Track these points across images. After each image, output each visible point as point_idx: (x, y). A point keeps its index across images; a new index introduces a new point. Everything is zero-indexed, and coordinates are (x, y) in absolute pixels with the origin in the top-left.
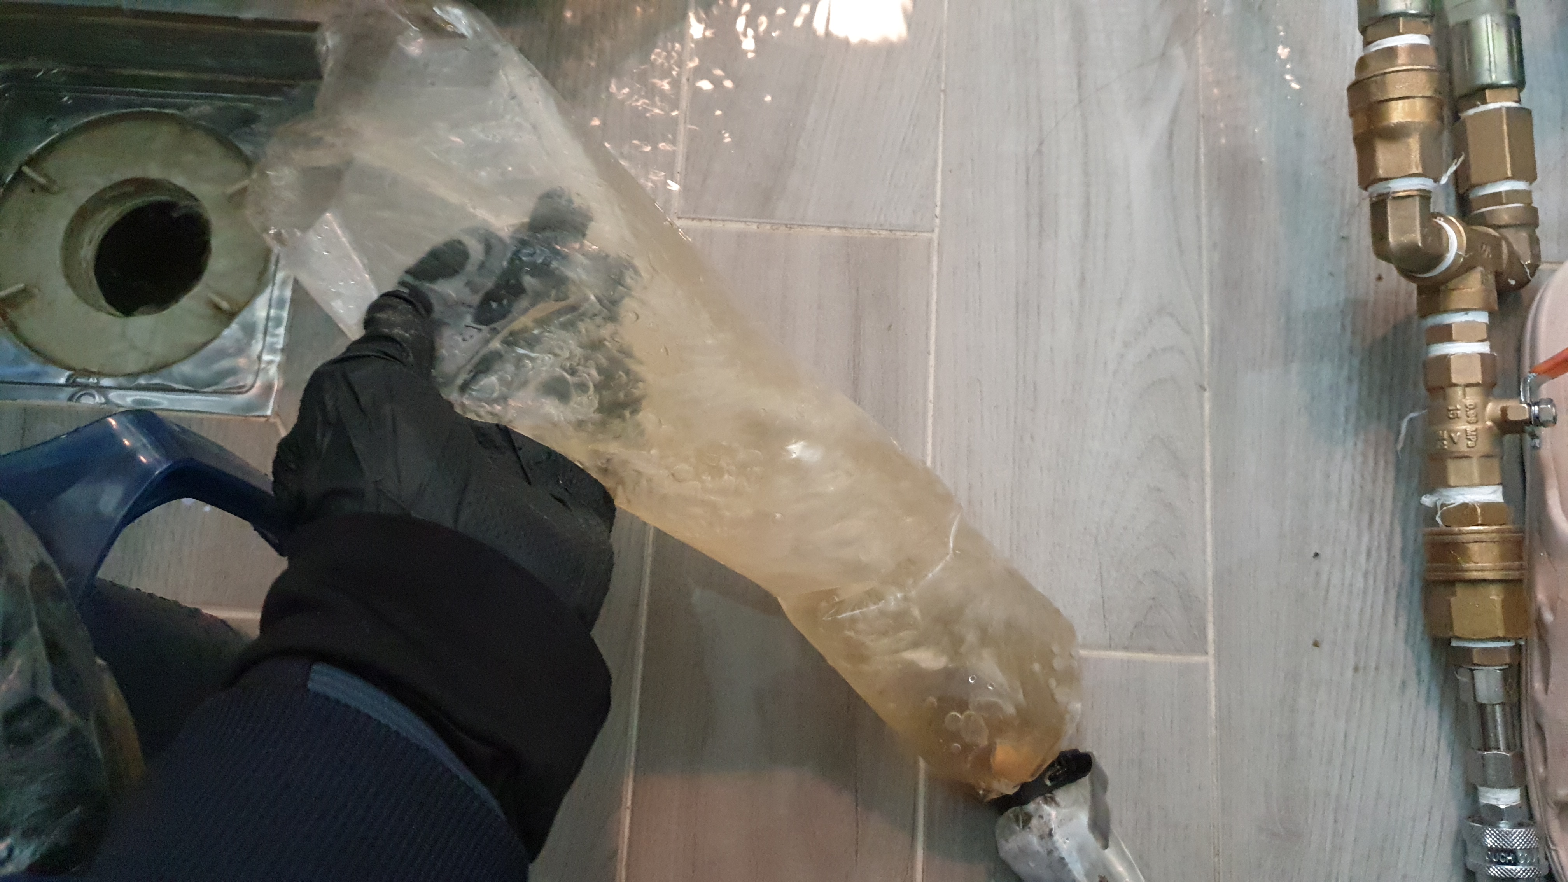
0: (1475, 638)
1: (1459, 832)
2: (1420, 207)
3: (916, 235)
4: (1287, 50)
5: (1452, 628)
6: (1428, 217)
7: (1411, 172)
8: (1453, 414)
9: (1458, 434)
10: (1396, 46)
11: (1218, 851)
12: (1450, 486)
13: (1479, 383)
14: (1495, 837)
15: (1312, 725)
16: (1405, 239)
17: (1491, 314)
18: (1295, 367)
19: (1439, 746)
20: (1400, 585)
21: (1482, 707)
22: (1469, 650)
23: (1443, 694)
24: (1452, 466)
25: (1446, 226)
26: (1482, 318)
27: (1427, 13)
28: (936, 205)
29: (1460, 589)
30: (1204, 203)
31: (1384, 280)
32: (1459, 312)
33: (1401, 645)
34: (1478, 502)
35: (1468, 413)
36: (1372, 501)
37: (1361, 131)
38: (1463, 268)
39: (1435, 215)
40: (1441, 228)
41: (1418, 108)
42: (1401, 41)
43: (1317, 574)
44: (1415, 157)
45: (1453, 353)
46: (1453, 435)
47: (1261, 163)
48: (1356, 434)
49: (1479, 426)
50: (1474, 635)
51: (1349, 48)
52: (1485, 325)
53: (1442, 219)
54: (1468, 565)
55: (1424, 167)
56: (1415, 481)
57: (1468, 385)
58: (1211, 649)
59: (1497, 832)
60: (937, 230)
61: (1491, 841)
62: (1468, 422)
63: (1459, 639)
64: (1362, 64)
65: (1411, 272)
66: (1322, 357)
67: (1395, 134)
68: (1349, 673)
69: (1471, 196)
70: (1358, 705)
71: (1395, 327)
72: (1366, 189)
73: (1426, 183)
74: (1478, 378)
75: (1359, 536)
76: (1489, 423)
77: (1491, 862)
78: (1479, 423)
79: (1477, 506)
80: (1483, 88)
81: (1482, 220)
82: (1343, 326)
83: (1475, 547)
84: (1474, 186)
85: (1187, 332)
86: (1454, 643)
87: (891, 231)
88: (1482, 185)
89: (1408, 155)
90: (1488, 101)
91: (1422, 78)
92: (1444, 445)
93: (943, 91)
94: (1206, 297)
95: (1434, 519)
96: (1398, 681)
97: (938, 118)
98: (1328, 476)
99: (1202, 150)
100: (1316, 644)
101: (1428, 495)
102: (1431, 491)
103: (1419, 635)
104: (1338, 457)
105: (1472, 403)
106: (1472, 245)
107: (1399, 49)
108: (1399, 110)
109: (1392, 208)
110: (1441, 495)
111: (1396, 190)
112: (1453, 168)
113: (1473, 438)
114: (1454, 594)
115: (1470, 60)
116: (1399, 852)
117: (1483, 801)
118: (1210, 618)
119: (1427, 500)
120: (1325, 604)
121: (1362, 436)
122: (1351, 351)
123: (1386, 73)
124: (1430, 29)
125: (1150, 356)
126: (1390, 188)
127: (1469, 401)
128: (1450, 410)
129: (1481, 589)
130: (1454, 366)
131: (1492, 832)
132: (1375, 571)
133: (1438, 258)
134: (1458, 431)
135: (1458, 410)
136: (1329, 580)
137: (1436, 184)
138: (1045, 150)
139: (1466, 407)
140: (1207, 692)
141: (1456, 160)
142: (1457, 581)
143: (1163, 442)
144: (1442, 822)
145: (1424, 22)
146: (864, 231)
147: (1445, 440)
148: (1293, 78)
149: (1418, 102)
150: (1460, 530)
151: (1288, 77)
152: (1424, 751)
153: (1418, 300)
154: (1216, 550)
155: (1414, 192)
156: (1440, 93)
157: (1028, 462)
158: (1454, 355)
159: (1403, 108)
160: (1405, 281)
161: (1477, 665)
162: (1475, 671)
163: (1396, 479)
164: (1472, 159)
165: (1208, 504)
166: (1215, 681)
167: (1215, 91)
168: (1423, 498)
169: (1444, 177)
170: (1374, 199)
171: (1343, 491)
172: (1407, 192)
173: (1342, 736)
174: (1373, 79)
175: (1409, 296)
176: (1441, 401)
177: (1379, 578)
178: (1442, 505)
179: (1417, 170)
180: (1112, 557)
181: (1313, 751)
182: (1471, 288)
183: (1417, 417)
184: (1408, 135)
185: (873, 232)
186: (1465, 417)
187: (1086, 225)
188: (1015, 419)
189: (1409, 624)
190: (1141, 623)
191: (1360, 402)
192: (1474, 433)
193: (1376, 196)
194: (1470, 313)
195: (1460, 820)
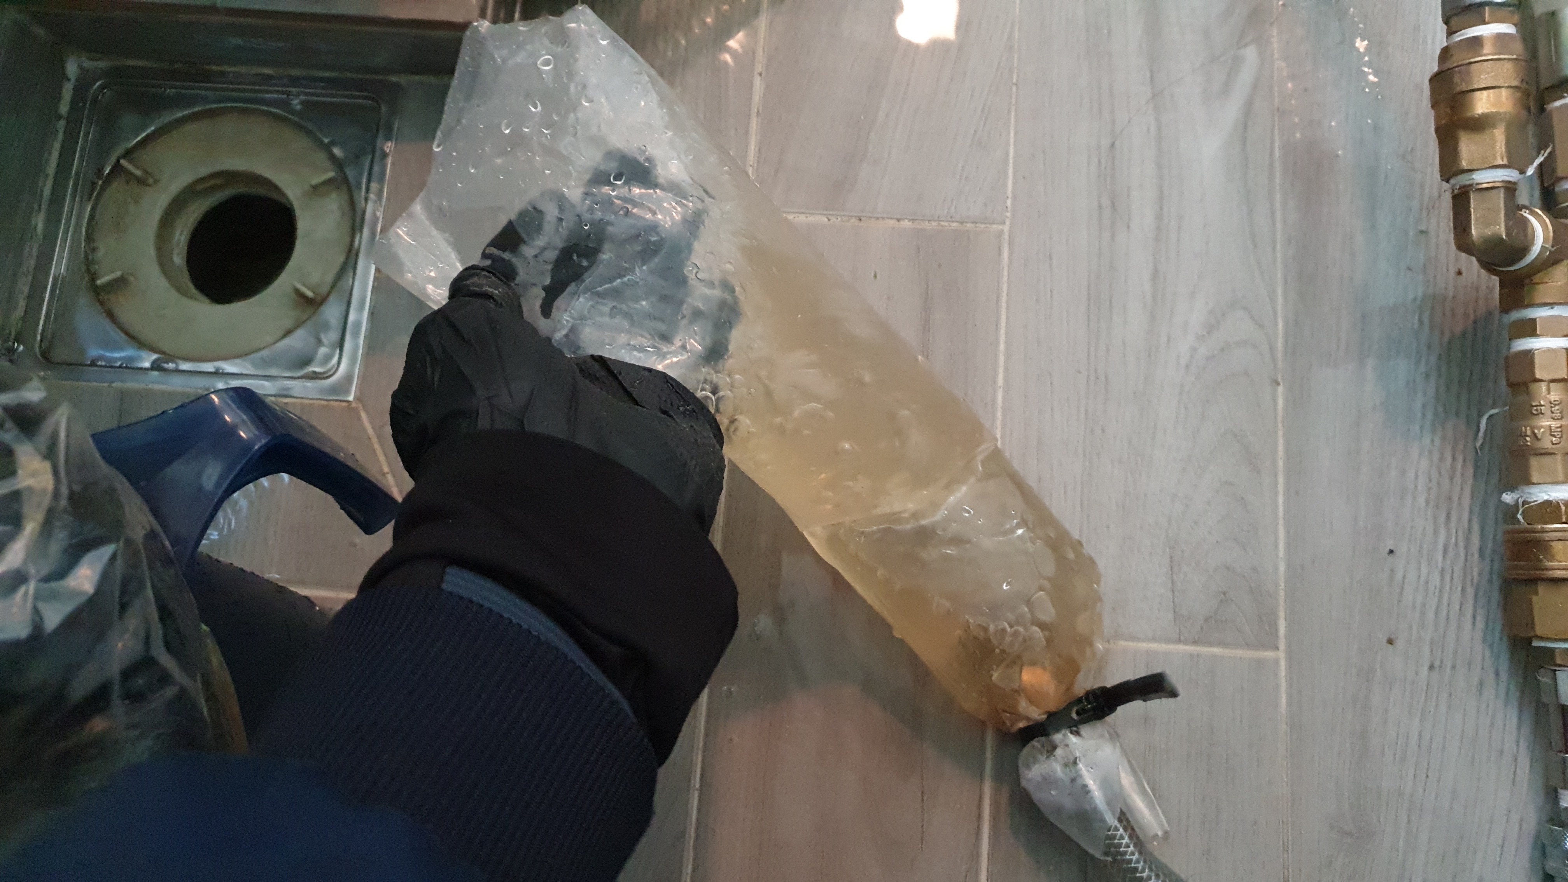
0: (1558, 638)
1: (1538, 836)
2: (1505, 198)
3: (987, 227)
4: (1365, 43)
5: (1533, 628)
6: (1513, 209)
7: (1498, 164)
8: (1537, 410)
9: (1542, 430)
10: (1482, 35)
11: (1288, 848)
12: (1534, 484)
13: (1564, 378)
15: (1385, 722)
16: (1488, 232)
18: (1371, 363)
19: (1518, 747)
20: (1478, 584)
21: (1564, 709)
22: (1552, 651)
23: (1522, 695)
24: (1534, 462)
25: (1530, 218)
27: (1514, 2)
28: (1008, 198)
29: (1541, 588)
30: (1278, 197)
31: (1463, 275)
32: (1544, 307)
33: (1479, 646)
34: (1562, 500)
35: (1553, 409)
36: (1450, 498)
37: (1443, 122)
38: (1550, 261)
39: (1520, 208)
40: (1525, 221)
41: (1504, 98)
42: (1487, 30)
43: (1392, 571)
44: (1501, 148)
45: (1537, 348)
46: (1536, 431)
47: (1338, 156)
48: (1434, 430)
49: (1564, 422)
50: (1557, 636)
51: (1429, 42)
53: (1527, 212)
54: (1550, 564)
55: (1509, 159)
56: (1494, 480)
57: (1554, 381)
58: (1282, 645)
60: (1008, 222)
62: (1553, 418)
63: (1541, 638)
64: (1445, 53)
65: (1493, 264)
66: (1398, 353)
67: (1479, 125)
68: (1424, 671)
69: (1557, 189)
70: (1434, 704)
71: (1475, 322)
72: (1448, 181)
73: (1511, 175)
74: (1564, 373)
75: (1436, 532)
78: (1564, 419)
79: (1561, 504)
82: (1421, 322)
83: (1558, 546)
84: (1559, 181)
85: (1261, 326)
86: (1536, 643)
87: (961, 223)
89: (1493, 147)
91: (1509, 67)
92: (1527, 441)
93: (1016, 84)
94: (1280, 291)
95: (1514, 517)
96: (1475, 680)
97: (1009, 112)
98: (1403, 473)
99: (1277, 144)
100: (1390, 642)
101: (1509, 493)
102: (1512, 488)
103: (1497, 635)
104: (1415, 453)
105: (1557, 399)
106: (1558, 238)
107: (1485, 38)
108: (1484, 101)
109: (1474, 200)
110: (1523, 492)
111: (1480, 182)
112: (1540, 159)
113: (1559, 435)
114: (1536, 593)
115: (1556, 47)
116: (1475, 852)
117: (1564, 804)
118: (1282, 614)
119: (1508, 498)
120: (1399, 601)
121: (1439, 433)
122: (1429, 346)
123: (1470, 63)
124: (1516, 18)
125: (1222, 350)
126: (1473, 179)
127: (1554, 397)
128: (1533, 406)
129: (1564, 587)
130: (1537, 361)
132: (1453, 569)
133: (1524, 251)
134: (1542, 427)
135: (1541, 406)
136: (1404, 577)
137: (1521, 176)
138: (1117, 143)
139: (1551, 403)
140: (1277, 687)
141: (1543, 152)
142: (1539, 580)
143: (1235, 436)
144: (1521, 825)
145: (1510, 11)
146: (934, 224)
147: (1528, 436)
148: (1370, 71)
149: (1504, 93)
150: (1542, 528)
151: (1366, 69)
152: (1502, 752)
153: (1501, 294)
154: (1288, 546)
155: (1498, 183)
156: (1527, 83)
157: (1099, 455)
158: (1537, 350)
159: (1488, 97)
160: (1488, 275)
161: (1560, 666)
162: (1557, 672)
163: (1475, 476)
164: (1558, 153)
165: (1281, 499)
166: (1286, 676)
167: (1290, 85)
168: (1504, 495)
169: (1529, 169)
170: (1456, 191)
171: (1419, 487)
172: (1491, 184)
173: (1416, 737)
174: (1457, 69)
175: (1490, 290)
176: (1522, 398)
177: (1456, 576)
178: (1524, 503)
179: (1503, 161)
180: (1183, 551)
181: (1386, 749)
182: (1557, 282)
183: (1497, 413)
184: (1493, 126)
185: (942, 223)
186: (1550, 413)
187: (1159, 217)
188: (1086, 411)
189: (1487, 623)
190: (1211, 617)
191: (1437, 398)
192: (1559, 430)
193: (1458, 187)
194: (1556, 307)
195: (1539, 823)
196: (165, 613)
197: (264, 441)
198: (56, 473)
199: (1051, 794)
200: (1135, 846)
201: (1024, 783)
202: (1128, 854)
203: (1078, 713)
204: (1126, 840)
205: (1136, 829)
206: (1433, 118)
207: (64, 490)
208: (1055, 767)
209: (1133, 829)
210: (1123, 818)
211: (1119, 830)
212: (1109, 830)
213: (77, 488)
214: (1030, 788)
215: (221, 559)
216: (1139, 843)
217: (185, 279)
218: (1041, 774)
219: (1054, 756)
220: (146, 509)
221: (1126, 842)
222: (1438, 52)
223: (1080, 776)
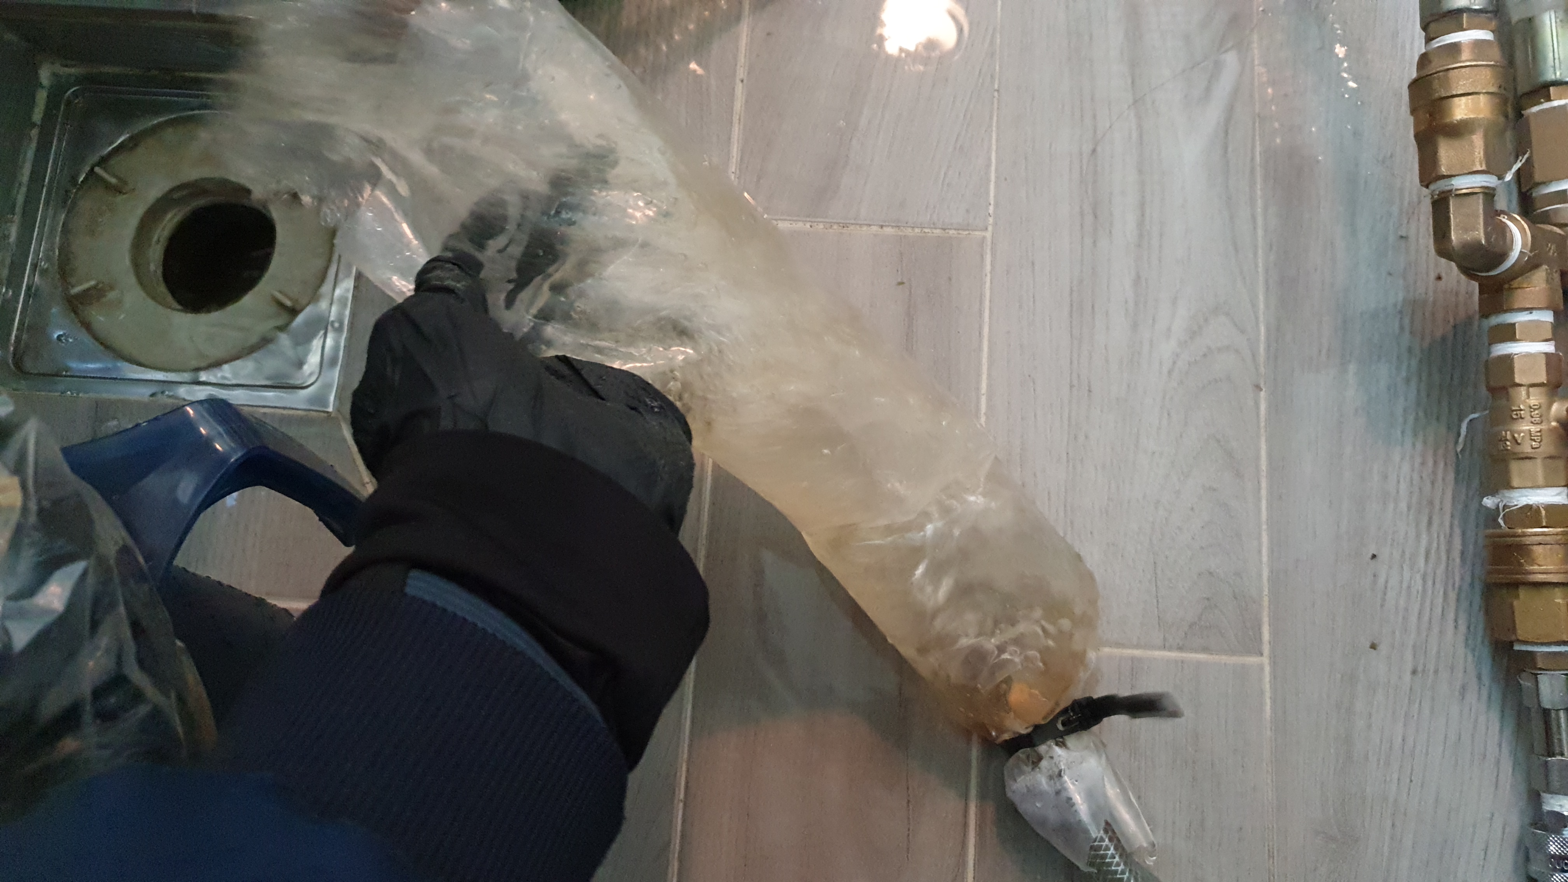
0: (1539, 641)
1: (1520, 843)
2: (1484, 204)
3: (969, 234)
4: (1343, 49)
5: (1514, 631)
6: (1492, 214)
7: (1475, 169)
8: (1517, 414)
9: (1522, 434)
10: (1460, 42)
11: (1273, 854)
12: (1513, 488)
13: (1543, 383)
14: (1559, 844)
15: (1369, 726)
16: (1468, 237)
17: (1556, 314)
18: (1352, 368)
19: (1500, 750)
20: (1460, 588)
21: (1546, 713)
22: (1533, 654)
23: (1504, 697)
24: (1515, 467)
25: (1509, 223)
26: (1548, 317)
27: (1491, 9)
28: (990, 204)
29: (1522, 592)
30: (1260, 203)
31: (1443, 280)
32: (1522, 311)
33: (1461, 650)
34: (1542, 504)
35: (1533, 413)
36: (1431, 503)
37: (1423, 128)
38: (1529, 266)
39: (1499, 213)
40: (1504, 227)
41: (1482, 104)
42: (1464, 37)
43: (1375, 575)
44: (1479, 154)
45: (1517, 353)
46: (1516, 435)
47: (1318, 161)
48: (1415, 434)
49: (1544, 427)
50: (1538, 639)
51: (1408, 47)
52: (1550, 324)
53: (1506, 217)
54: (1532, 568)
55: (1488, 164)
56: (1476, 483)
57: (1532, 385)
58: (1266, 650)
59: (1561, 839)
60: (990, 228)
61: (1555, 848)
62: (1532, 423)
63: (1522, 642)
64: (1424, 60)
65: (1474, 270)
66: (1379, 357)
67: (1458, 131)
68: (1407, 677)
69: (1534, 195)
70: (1417, 708)
71: (1455, 327)
72: (1427, 187)
73: (1490, 181)
74: (1543, 378)
75: (1418, 536)
76: (1554, 424)
77: (1555, 870)
78: (1543, 424)
79: (1541, 508)
80: (1547, 86)
81: (1546, 218)
82: (1402, 328)
83: (1538, 550)
84: (1538, 184)
85: (1243, 332)
86: (1517, 647)
87: (944, 229)
88: (1544, 183)
89: (1472, 153)
90: (1552, 98)
91: (1487, 74)
92: (1508, 446)
93: (998, 91)
94: (1261, 295)
95: (1495, 520)
96: (1458, 684)
97: (991, 118)
98: (1385, 477)
99: (1258, 149)
100: (1373, 647)
101: (1490, 497)
102: (1493, 493)
103: (1479, 639)
104: (1397, 458)
105: (1536, 403)
106: (1537, 242)
107: (1463, 45)
108: (1462, 107)
109: (1454, 205)
110: (1504, 496)
111: (1459, 188)
112: (1518, 165)
113: (1538, 439)
114: (1517, 597)
115: (1534, 58)
116: (1459, 856)
117: (1546, 808)
118: (1266, 619)
119: (1489, 502)
120: (1382, 606)
121: (1421, 438)
122: (1410, 350)
123: (1448, 69)
124: (1494, 24)
125: (1205, 355)
126: (1452, 185)
127: (1533, 401)
128: (1513, 411)
129: (1546, 592)
130: (1517, 366)
131: (1556, 839)
132: (1435, 573)
133: (1502, 256)
134: (1522, 431)
135: (1521, 410)
136: (1387, 582)
137: (1500, 181)
138: (1099, 149)
139: (1531, 407)
140: (1262, 693)
141: (1520, 158)
142: (1520, 584)
143: (1218, 441)
144: (1504, 828)
145: (1488, 18)
146: (917, 230)
147: (1507, 440)
148: (1350, 77)
149: (1482, 97)
150: (1523, 532)
151: (1345, 75)
152: (1485, 756)
153: (1480, 299)
154: (1271, 551)
155: (1478, 189)
156: (1505, 89)
157: (1082, 460)
158: (1517, 354)
159: (1466, 105)
160: (1467, 279)
161: (1540, 669)
162: (1538, 676)
163: (1456, 480)
164: (1535, 157)
165: (1264, 504)
166: (1270, 682)
167: (1270, 90)
168: (1485, 499)
169: (1507, 175)
170: (1436, 197)
171: (1401, 492)
172: (1470, 190)
173: (1400, 739)
174: (1435, 75)
175: (1470, 295)
176: (1504, 402)
177: (1438, 580)
178: (1505, 507)
179: (1481, 167)
180: (1167, 557)
181: (1370, 754)
182: (1535, 287)
183: (1478, 417)
184: (1472, 132)
185: (926, 230)
186: (1529, 417)
187: (1141, 224)
188: (1069, 417)
189: (1469, 628)
190: (1196, 623)
191: (1418, 404)
192: (1539, 434)
193: (1437, 193)
194: (1534, 312)
195: (1522, 827)
196: (136, 627)
197: (239, 454)
198: (24, 487)
199: (1037, 806)
200: (1121, 856)
201: (1009, 794)
202: (1114, 865)
203: (1063, 724)
204: (1112, 851)
205: (1122, 841)
206: (1412, 124)
207: (33, 506)
208: (1041, 779)
209: (1119, 840)
210: (1108, 828)
211: (1104, 841)
212: (1095, 841)
213: (46, 504)
214: (1016, 799)
215: (198, 572)
216: (1126, 855)
217: (162, 288)
218: (1026, 786)
219: (1039, 768)
220: (119, 523)
221: (1112, 853)
222: (1416, 58)
223: (1065, 789)
